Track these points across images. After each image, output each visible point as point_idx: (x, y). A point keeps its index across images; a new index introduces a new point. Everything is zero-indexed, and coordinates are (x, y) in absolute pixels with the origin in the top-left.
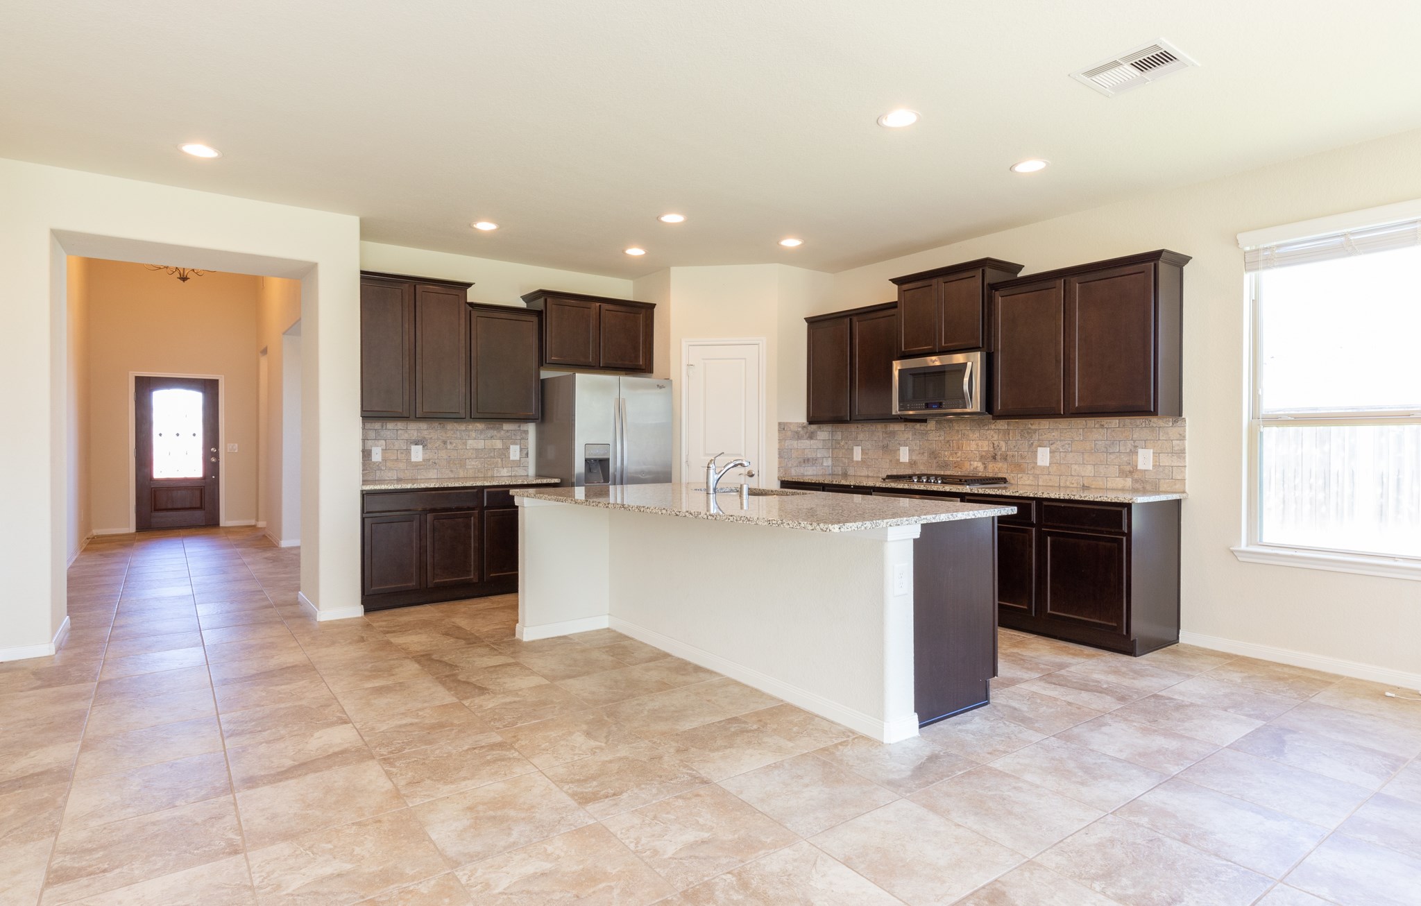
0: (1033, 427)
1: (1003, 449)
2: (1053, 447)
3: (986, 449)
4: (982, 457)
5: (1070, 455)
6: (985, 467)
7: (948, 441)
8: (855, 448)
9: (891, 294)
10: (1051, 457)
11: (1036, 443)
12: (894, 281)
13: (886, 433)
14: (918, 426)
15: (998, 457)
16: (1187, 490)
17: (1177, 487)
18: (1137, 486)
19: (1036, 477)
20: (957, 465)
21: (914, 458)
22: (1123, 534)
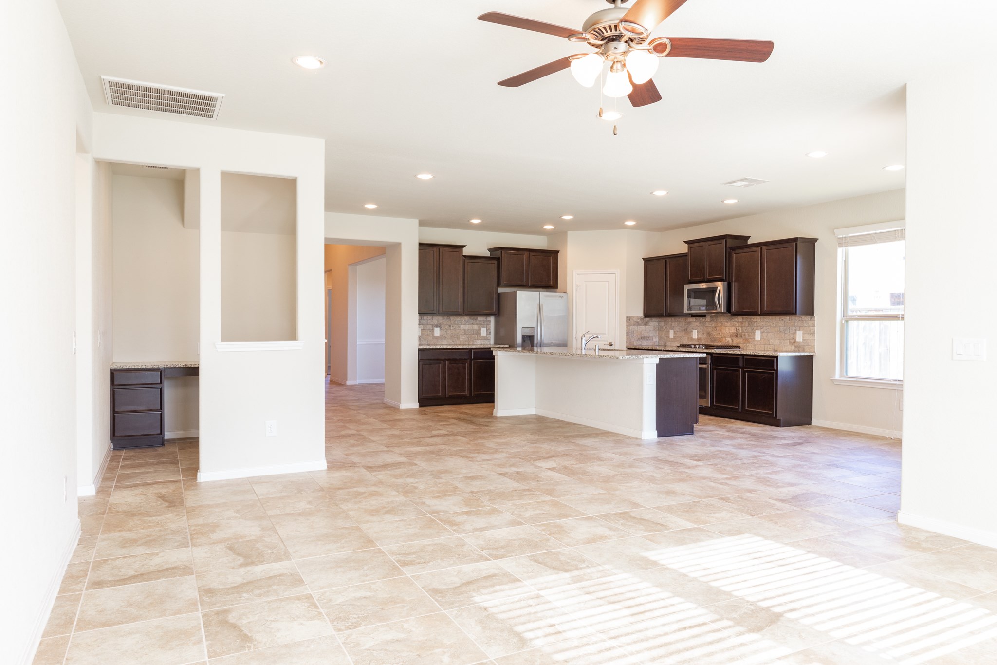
0: (754, 320)
1: (741, 331)
2: (762, 330)
3: (733, 331)
4: (731, 335)
5: (769, 334)
6: (732, 341)
7: (716, 327)
8: (670, 330)
9: (684, 249)
10: (761, 335)
11: (755, 328)
12: (685, 242)
13: (686, 322)
14: (701, 319)
15: (738, 336)
16: (816, 351)
17: (812, 349)
18: (796, 349)
19: (755, 345)
20: (720, 340)
21: (699, 336)
22: (775, 370)
